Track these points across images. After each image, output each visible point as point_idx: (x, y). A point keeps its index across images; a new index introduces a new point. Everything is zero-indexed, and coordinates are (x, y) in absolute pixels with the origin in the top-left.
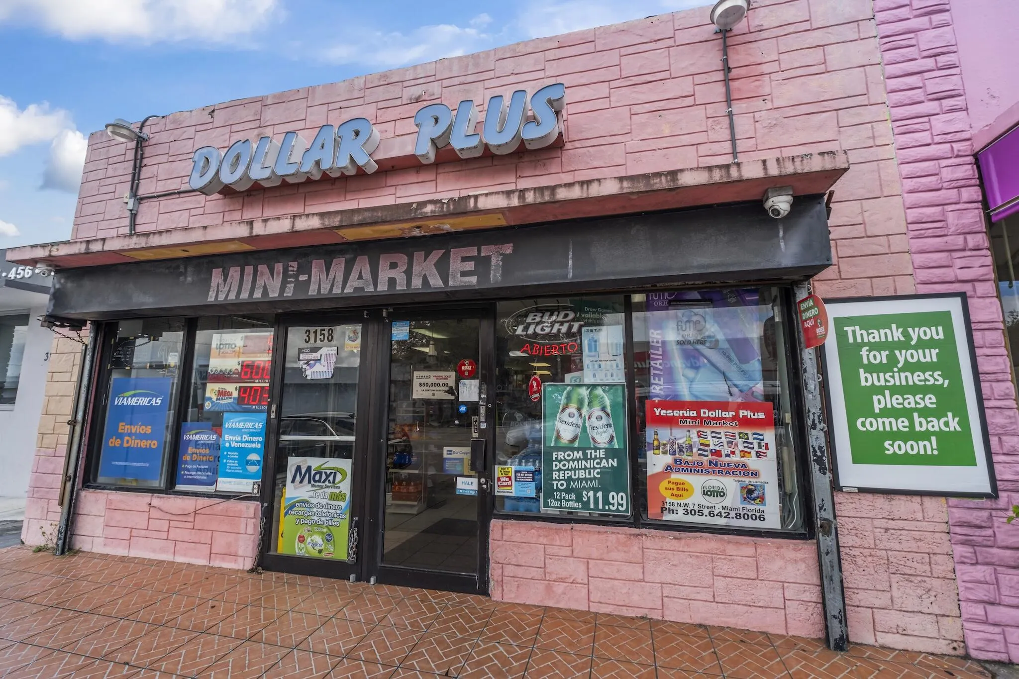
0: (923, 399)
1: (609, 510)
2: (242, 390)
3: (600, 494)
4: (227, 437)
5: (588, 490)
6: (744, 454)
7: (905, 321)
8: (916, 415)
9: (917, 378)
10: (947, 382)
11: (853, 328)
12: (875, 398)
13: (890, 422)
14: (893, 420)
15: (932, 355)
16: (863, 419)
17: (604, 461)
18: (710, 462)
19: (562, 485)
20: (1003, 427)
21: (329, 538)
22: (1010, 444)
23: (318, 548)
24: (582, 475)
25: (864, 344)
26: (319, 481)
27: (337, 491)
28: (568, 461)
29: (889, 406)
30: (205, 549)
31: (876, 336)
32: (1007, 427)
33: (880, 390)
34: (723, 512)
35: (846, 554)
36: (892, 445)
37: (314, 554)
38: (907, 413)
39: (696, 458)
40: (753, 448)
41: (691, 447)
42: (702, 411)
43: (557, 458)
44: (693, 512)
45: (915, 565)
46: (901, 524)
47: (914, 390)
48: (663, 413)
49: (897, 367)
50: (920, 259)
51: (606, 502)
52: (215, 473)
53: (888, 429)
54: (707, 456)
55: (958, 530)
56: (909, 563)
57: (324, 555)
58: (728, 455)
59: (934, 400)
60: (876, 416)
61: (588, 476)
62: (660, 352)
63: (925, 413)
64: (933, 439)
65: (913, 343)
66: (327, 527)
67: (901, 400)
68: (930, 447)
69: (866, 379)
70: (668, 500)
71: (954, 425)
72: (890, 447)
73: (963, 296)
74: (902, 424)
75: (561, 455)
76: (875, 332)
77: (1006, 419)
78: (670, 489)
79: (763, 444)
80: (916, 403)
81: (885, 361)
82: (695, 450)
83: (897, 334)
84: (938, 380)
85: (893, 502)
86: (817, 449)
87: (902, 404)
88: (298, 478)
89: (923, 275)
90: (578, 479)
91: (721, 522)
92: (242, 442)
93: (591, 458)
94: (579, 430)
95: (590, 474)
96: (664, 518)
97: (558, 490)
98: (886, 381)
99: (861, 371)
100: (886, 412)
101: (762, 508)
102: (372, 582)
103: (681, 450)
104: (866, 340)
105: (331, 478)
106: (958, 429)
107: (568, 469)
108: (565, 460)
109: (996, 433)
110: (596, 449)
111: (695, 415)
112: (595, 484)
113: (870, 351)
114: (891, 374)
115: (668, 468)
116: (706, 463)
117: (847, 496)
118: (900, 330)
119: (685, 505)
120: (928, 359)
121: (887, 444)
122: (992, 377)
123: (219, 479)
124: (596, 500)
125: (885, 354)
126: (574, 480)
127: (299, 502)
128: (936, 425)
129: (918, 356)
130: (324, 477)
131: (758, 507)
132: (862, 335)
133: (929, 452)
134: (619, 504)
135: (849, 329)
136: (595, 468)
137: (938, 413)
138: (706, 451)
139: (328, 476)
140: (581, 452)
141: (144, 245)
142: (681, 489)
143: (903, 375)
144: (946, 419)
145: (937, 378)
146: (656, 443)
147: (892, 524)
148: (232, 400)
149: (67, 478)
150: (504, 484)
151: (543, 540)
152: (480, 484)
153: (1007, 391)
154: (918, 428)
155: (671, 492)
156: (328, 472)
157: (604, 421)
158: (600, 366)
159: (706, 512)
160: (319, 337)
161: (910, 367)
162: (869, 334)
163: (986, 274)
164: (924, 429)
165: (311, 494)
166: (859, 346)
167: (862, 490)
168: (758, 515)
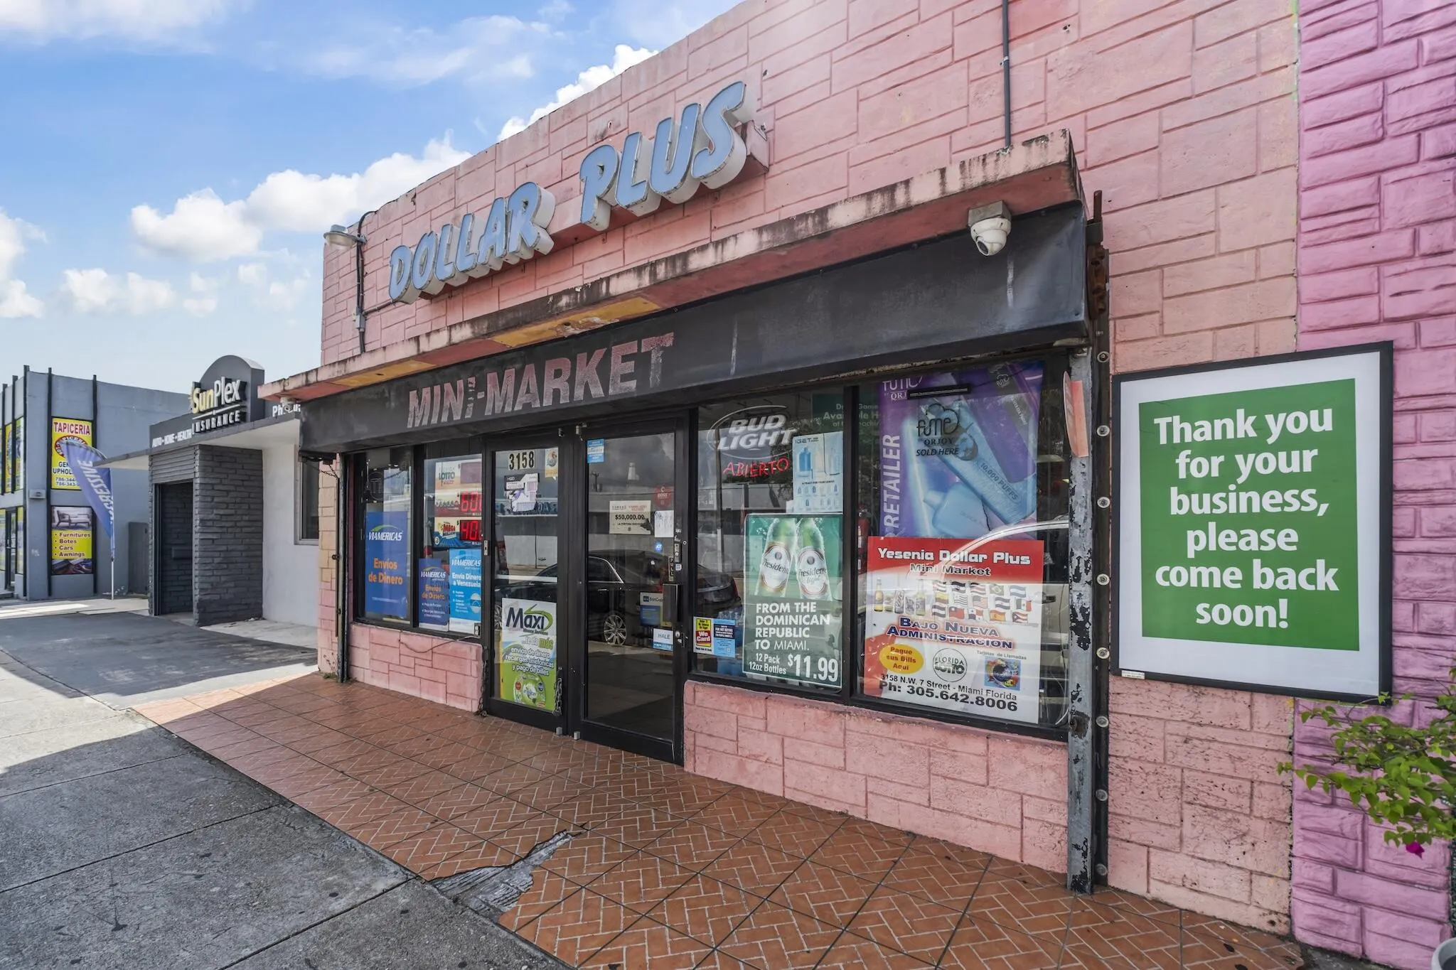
0: (1274, 537)
1: (818, 680)
2: (462, 524)
3: (808, 659)
4: (454, 575)
5: (795, 653)
6: (996, 616)
7: (1261, 403)
8: (1257, 563)
9: (1268, 502)
10: (1324, 507)
11: (1169, 419)
12: (1191, 535)
13: (1211, 575)
14: (1216, 571)
15: (1305, 460)
16: (1167, 568)
17: (815, 617)
18: (948, 625)
19: (765, 645)
20: (1426, 586)
21: (541, 687)
22: (1434, 616)
23: (532, 697)
24: (788, 633)
25: (1183, 445)
26: (530, 626)
27: (545, 637)
28: (773, 615)
29: (1212, 547)
30: (441, 687)
31: (1206, 431)
32: (1434, 586)
33: (1200, 522)
34: (960, 693)
35: (1118, 767)
36: (1209, 611)
37: (529, 702)
38: (1242, 560)
39: (930, 619)
40: (1008, 608)
41: (923, 603)
42: (942, 552)
43: (761, 611)
44: (920, 692)
45: (1226, 794)
46: (1210, 732)
47: (1259, 521)
48: (890, 554)
49: (1236, 483)
50: (1311, 286)
51: (814, 669)
52: (448, 612)
53: (1205, 584)
54: (943, 616)
55: (1308, 750)
56: (1217, 792)
57: (537, 705)
58: (972, 617)
59: (1295, 537)
60: (1188, 564)
61: (795, 636)
62: (898, 468)
63: (1275, 559)
64: (1283, 603)
65: (1270, 441)
66: (539, 675)
67: (1234, 538)
68: (1276, 616)
69: (1179, 503)
70: (889, 673)
71: (1326, 579)
72: (1205, 614)
73: (1387, 351)
74: (1231, 577)
75: (766, 607)
76: (1207, 424)
77: (1436, 571)
78: (893, 658)
79: (1023, 602)
80: (1261, 542)
81: (1215, 473)
82: (928, 607)
83: (1244, 426)
84: (1307, 505)
85: (1203, 699)
86: (1078, 610)
87: (1236, 544)
88: (512, 622)
89: (1312, 316)
90: (784, 638)
91: (957, 706)
92: (465, 580)
93: (800, 613)
94: (787, 576)
95: (797, 633)
96: (884, 696)
97: (761, 650)
98: (1213, 506)
99: (1174, 490)
100: (1205, 558)
101: (1014, 692)
102: (575, 738)
103: (910, 607)
104: (1188, 439)
105: (540, 623)
106: (1333, 587)
107: (772, 626)
108: (770, 614)
109: (1411, 596)
110: (805, 601)
111: (932, 558)
112: (802, 646)
113: (1191, 457)
114: (1223, 495)
115: (892, 630)
116: (942, 626)
117: (1128, 684)
118: (1252, 419)
119: (912, 681)
120: (1295, 468)
121: (1200, 608)
122: (1422, 497)
123: (452, 619)
124: (804, 666)
125: (1217, 461)
126: (779, 640)
127: (514, 647)
128: (1291, 579)
129: (1279, 463)
130: (534, 622)
131: (1008, 691)
132: (1182, 430)
133: (1272, 624)
134: (829, 673)
135: (1162, 422)
136: (803, 626)
137: (1298, 560)
138: (943, 609)
139: (537, 621)
140: (788, 605)
141: (343, 373)
142: (909, 659)
143: (1244, 496)
144: (1312, 570)
145: (1308, 502)
146: (878, 596)
147: (1196, 731)
148: (454, 536)
149: (338, 612)
150: (703, 639)
151: (736, 709)
152: (675, 639)
153: (1449, 523)
154: (1257, 584)
155: (893, 662)
156: (537, 616)
157: (816, 565)
158: (814, 489)
159: (937, 691)
160: (522, 462)
161: (1258, 483)
162: (1194, 429)
163: (1446, 302)
164: (1268, 586)
165: (524, 639)
166: (1174, 450)
167: (1151, 677)
168: (1007, 701)
